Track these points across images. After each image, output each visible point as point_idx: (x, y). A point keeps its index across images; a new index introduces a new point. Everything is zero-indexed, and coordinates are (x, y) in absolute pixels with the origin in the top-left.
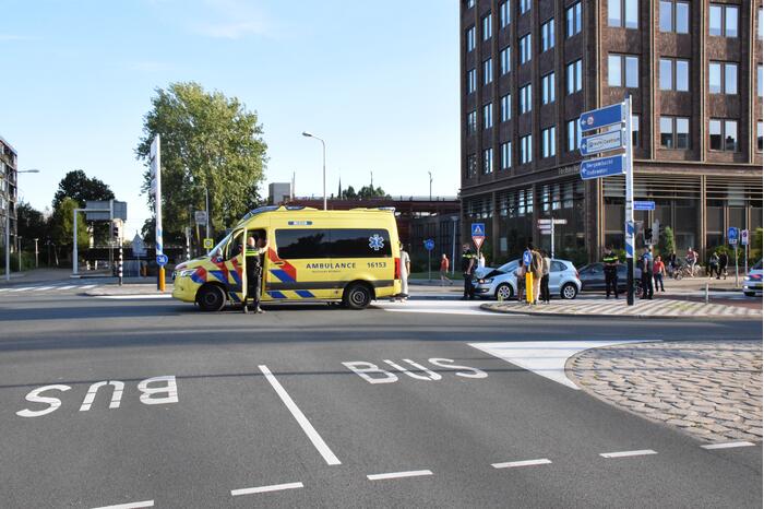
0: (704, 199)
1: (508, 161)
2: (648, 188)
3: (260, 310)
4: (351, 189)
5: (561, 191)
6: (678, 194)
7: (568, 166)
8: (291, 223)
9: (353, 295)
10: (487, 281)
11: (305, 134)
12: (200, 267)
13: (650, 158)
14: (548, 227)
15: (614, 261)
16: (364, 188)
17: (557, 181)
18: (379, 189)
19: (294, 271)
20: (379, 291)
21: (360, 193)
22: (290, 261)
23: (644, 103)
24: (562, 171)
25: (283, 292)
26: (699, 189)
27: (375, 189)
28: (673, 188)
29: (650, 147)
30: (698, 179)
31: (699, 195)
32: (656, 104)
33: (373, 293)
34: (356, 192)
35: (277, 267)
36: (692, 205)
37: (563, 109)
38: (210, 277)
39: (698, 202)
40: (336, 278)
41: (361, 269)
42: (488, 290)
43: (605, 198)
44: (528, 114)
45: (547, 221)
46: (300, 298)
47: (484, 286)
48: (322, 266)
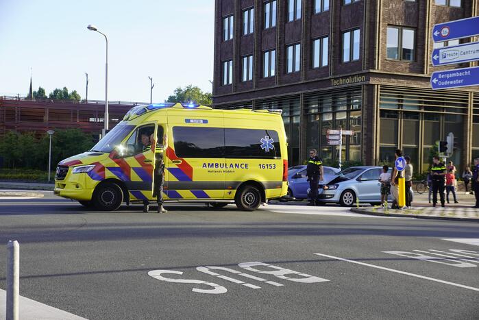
0: (470, 114)
1: (270, 70)
2: (420, 102)
3: (163, 210)
4: (41, 91)
5: (334, 102)
6: (448, 109)
7: (342, 78)
8: (188, 121)
9: (245, 195)
10: (331, 187)
11: (90, 28)
12: (97, 164)
13: (423, 73)
14: (337, 137)
15: (442, 171)
16: (56, 91)
17: (329, 92)
18: (74, 93)
19: (190, 170)
20: (269, 193)
21: (51, 95)
22: (187, 160)
23: (420, 17)
24: (334, 83)
25: (179, 191)
26: (466, 105)
27: (69, 92)
28: (443, 104)
29: (424, 61)
30: (466, 95)
31: (465, 111)
32: (431, 19)
33: (263, 194)
34: (47, 95)
35: (174, 166)
36: (459, 120)
37: (338, 19)
38: (109, 174)
39: (465, 118)
40: (230, 178)
41: (253, 170)
42: (333, 196)
43: (381, 110)
44: (296, 22)
45: (336, 132)
46: (196, 198)
47: (327, 192)
48: (217, 165)
